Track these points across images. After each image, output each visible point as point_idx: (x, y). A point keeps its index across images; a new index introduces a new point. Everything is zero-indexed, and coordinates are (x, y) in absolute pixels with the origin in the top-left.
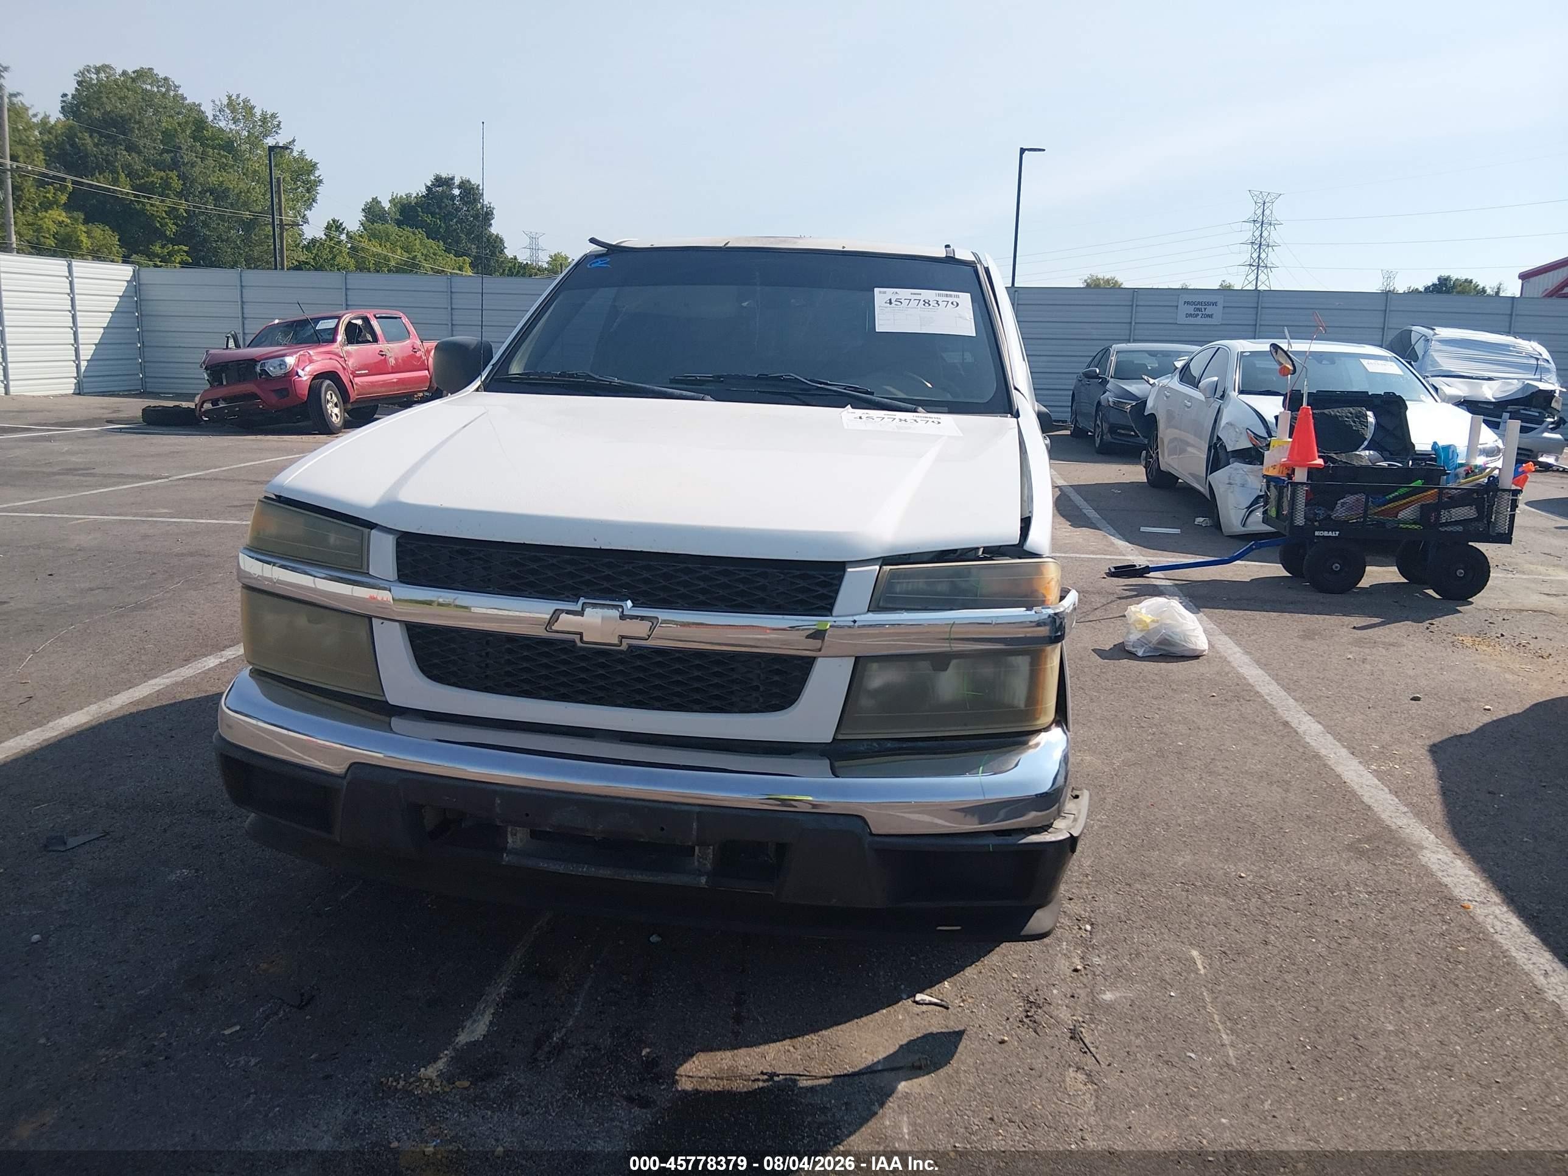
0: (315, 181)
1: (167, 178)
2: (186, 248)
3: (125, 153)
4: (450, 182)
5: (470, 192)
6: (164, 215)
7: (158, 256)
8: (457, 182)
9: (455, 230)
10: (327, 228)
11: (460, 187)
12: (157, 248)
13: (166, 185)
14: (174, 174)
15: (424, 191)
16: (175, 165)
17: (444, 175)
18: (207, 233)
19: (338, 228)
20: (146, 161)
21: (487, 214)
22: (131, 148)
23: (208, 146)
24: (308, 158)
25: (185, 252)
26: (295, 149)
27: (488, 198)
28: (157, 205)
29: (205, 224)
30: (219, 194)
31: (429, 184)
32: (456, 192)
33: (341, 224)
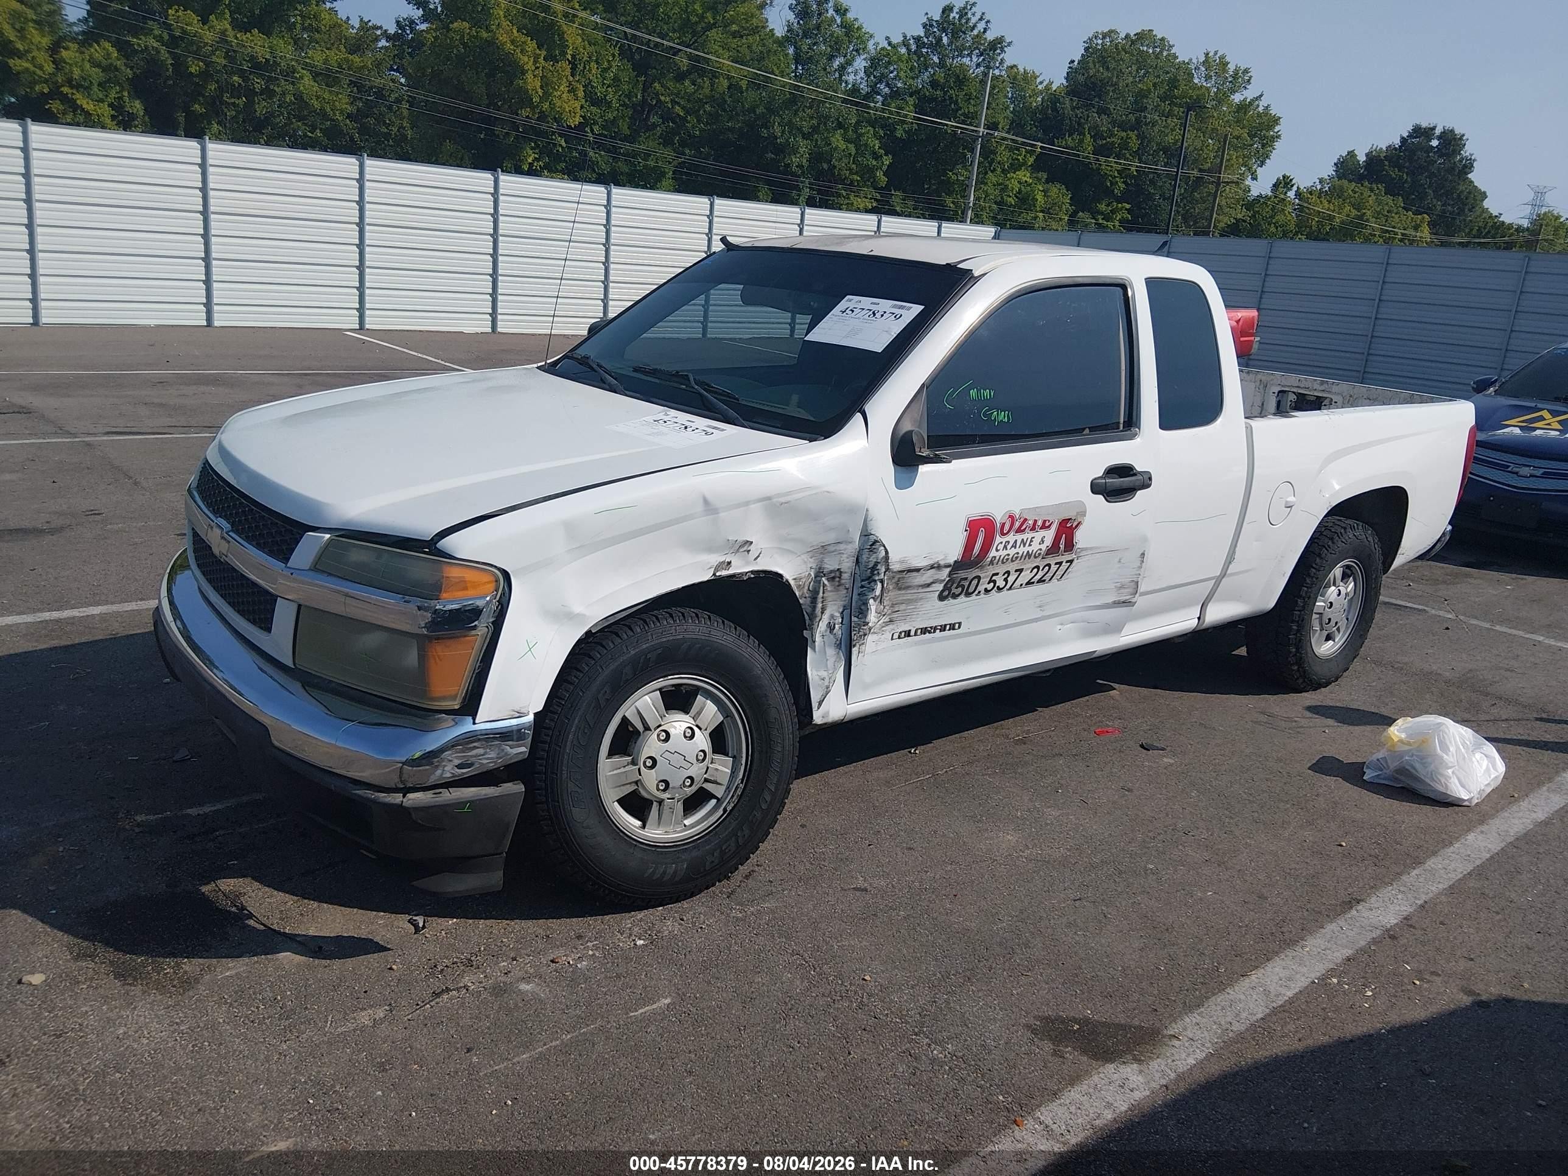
0: (1272, 137)
1: (1127, 138)
2: (1128, 206)
3: (1095, 115)
4: (1430, 132)
5: (1451, 142)
6: (1116, 175)
7: (1102, 213)
8: (1438, 132)
9: (1422, 185)
10: (1274, 185)
11: (1439, 138)
12: (1102, 207)
13: (1125, 145)
14: (1133, 135)
15: (1397, 142)
16: (1137, 125)
17: (1424, 125)
18: (1152, 191)
19: (1286, 184)
20: (1114, 122)
21: (1465, 166)
22: (1102, 111)
23: (1176, 105)
24: (1273, 112)
25: (1126, 209)
26: (1261, 103)
27: (1469, 150)
28: (1110, 165)
29: (1152, 182)
30: (1173, 153)
31: (1405, 135)
32: (1435, 143)
33: (1291, 180)
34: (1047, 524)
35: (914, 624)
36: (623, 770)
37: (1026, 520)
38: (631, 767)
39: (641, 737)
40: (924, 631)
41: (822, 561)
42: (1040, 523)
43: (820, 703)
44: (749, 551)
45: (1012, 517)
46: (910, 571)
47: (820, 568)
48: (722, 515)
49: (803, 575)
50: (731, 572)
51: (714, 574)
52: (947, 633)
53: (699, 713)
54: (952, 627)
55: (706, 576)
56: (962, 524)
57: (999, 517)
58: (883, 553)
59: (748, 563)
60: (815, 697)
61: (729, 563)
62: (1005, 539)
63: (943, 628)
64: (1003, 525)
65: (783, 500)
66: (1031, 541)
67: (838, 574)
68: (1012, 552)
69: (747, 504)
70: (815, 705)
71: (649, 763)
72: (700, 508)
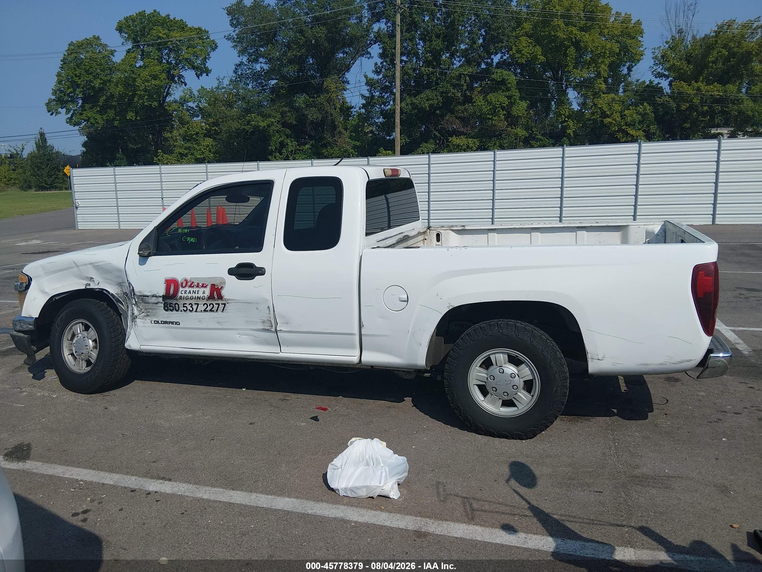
34: (205, 285)
35: (159, 319)
36: (70, 345)
37: (193, 282)
40: (165, 322)
42: (201, 284)
43: (126, 341)
44: (94, 281)
45: (186, 281)
46: (144, 296)
48: (80, 267)
50: (91, 287)
51: (86, 287)
52: (174, 326)
54: (176, 323)
55: (83, 287)
56: (163, 281)
57: (180, 279)
58: (132, 288)
59: (95, 285)
61: (89, 284)
62: (184, 289)
63: (172, 323)
64: (182, 283)
65: (97, 264)
66: (198, 292)
68: (190, 295)
69: (86, 264)
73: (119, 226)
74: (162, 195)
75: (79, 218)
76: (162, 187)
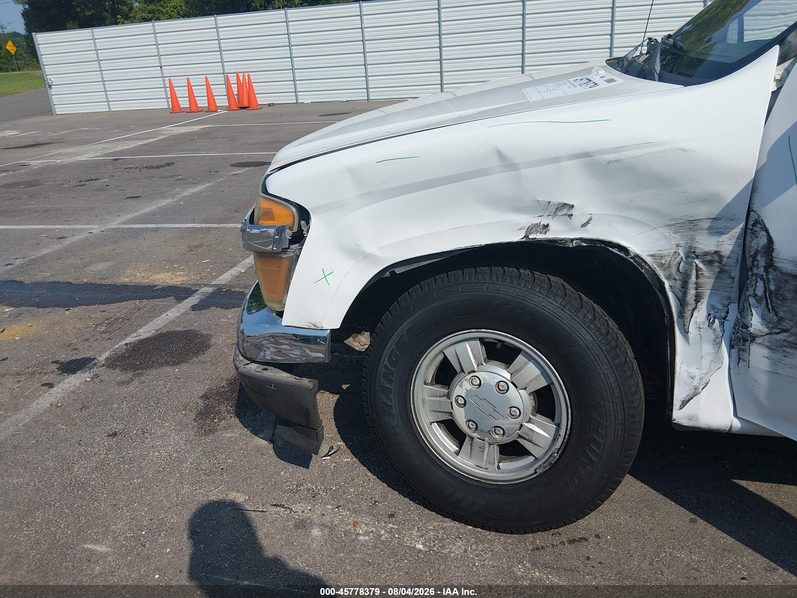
36: (438, 399)
38: (444, 399)
39: (457, 376)
41: (693, 239)
43: (684, 403)
44: (571, 216)
47: (691, 247)
48: (525, 171)
49: (665, 252)
50: (550, 235)
51: (526, 236)
53: (518, 371)
55: (517, 237)
59: (573, 229)
60: (679, 394)
61: (546, 227)
67: (716, 257)
69: (556, 160)
70: (677, 402)
71: (461, 401)
72: (495, 162)
73: (109, 108)
74: (160, 62)
75: (55, 100)
76: (158, 52)
